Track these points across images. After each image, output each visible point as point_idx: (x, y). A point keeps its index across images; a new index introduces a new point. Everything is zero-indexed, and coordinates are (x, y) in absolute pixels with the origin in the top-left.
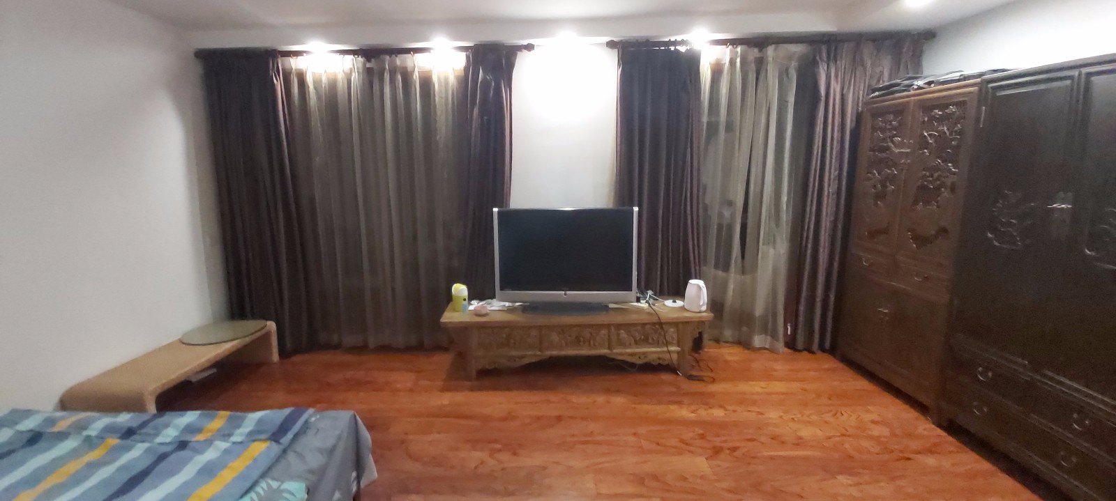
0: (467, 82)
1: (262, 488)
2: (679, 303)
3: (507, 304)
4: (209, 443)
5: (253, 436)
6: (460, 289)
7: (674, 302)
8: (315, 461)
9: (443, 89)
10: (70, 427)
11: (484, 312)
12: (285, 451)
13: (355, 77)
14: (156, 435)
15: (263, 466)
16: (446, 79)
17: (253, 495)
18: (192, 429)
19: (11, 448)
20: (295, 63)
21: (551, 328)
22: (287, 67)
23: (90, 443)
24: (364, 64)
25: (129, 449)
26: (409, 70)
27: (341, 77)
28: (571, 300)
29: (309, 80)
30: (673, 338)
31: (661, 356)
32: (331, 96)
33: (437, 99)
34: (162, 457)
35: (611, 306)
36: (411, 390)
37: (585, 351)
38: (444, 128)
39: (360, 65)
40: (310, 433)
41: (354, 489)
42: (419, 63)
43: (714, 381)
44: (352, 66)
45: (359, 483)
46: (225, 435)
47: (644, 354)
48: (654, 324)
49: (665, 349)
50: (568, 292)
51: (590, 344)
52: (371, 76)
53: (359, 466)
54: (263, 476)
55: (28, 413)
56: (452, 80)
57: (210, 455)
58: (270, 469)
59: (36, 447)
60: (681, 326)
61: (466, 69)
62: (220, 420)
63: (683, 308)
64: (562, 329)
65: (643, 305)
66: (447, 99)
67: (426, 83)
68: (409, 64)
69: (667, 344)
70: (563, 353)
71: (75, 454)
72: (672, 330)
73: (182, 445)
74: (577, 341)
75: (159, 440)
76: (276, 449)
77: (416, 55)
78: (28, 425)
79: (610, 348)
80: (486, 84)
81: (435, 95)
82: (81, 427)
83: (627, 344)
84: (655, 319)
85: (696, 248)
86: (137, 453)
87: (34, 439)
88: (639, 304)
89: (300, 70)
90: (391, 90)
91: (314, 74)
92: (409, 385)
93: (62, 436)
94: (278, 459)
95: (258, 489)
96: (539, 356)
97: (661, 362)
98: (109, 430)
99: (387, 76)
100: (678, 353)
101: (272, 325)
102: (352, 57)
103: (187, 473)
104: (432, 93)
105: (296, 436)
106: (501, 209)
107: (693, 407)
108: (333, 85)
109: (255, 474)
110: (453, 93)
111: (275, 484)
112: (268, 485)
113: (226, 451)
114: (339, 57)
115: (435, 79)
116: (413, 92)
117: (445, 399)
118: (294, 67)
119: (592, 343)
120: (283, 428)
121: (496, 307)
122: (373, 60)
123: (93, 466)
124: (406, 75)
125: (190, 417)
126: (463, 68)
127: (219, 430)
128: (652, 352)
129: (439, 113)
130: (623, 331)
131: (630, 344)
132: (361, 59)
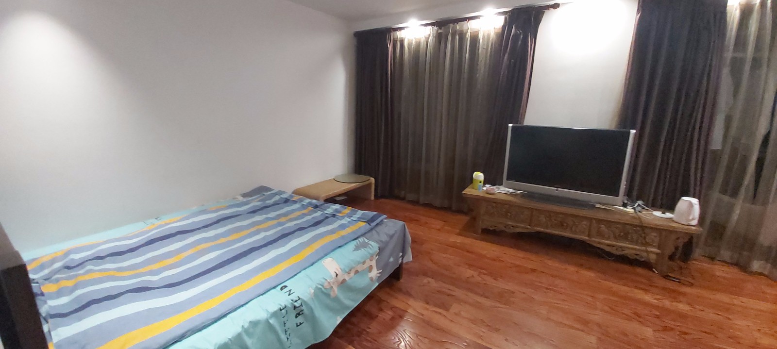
0: (503, 35)
1: (361, 239)
2: (668, 215)
3: (511, 190)
4: (343, 217)
5: (360, 219)
6: (479, 176)
7: (663, 213)
8: (384, 238)
9: (486, 43)
10: (298, 199)
11: (492, 192)
12: (372, 229)
13: (431, 39)
14: (325, 210)
15: (363, 231)
16: (489, 35)
17: (357, 241)
18: (337, 211)
19: (279, 202)
20: (400, 34)
21: (540, 211)
22: (395, 37)
23: (304, 207)
24: (437, 31)
25: (316, 212)
26: (464, 31)
27: (423, 40)
28: (560, 195)
29: (406, 44)
30: (653, 242)
31: (638, 253)
32: (416, 52)
33: (480, 49)
34: (327, 218)
35: (598, 206)
36: (439, 230)
37: (567, 234)
38: (483, 69)
39: (435, 32)
40: (383, 226)
41: (400, 261)
42: (472, 26)
43: (691, 285)
44: (430, 33)
45: (402, 259)
46: (350, 216)
47: (621, 247)
48: (636, 226)
49: (644, 248)
50: (559, 189)
51: (571, 229)
52: (440, 39)
53: (404, 251)
54: (363, 235)
55: (285, 193)
56: (493, 35)
57: (344, 221)
58: (365, 233)
59: (287, 204)
60: (664, 233)
61: (504, 27)
62: (348, 210)
63: (670, 219)
64: (549, 214)
65: (629, 209)
66: (487, 49)
67: (475, 39)
68: (465, 28)
69: (646, 244)
70: (548, 231)
71: (298, 209)
72: (655, 234)
73: (334, 216)
74: (561, 225)
75: (326, 212)
76: (368, 227)
77: (470, 21)
78: (284, 196)
79: (589, 236)
80: (516, 36)
81: (479, 46)
82: (301, 201)
83: (606, 236)
84: (636, 222)
85: (699, 171)
86: (318, 214)
87: (286, 201)
88: (625, 209)
89: (403, 38)
90: (451, 47)
91: (408, 40)
92: (438, 227)
93: (295, 202)
94: (369, 231)
95: (360, 240)
96: (528, 228)
97: (638, 258)
98: (310, 204)
99: (450, 37)
100: (657, 254)
101: (373, 180)
102: (431, 27)
103: (335, 225)
104: (477, 46)
105: (377, 225)
106: (515, 125)
107: (658, 297)
108: (418, 44)
109: (359, 234)
110: (492, 45)
111: (366, 241)
112: (364, 239)
113: (349, 222)
114: (423, 28)
115: (481, 36)
116: (465, 47)
117: (459, 240)
118: (399, 37)
119: (573, 229)
120: (372, 220)
121: (502, 191)
122: (443, 28)
123: (305, 215)
124: (462, 35)
125: (337, 206)
126: (501, 27)
127: (347, 214)
128: (629, 248)
129: (480, 59)
130: (603, 226)
131: (609, 236)
132: (435, 28)
